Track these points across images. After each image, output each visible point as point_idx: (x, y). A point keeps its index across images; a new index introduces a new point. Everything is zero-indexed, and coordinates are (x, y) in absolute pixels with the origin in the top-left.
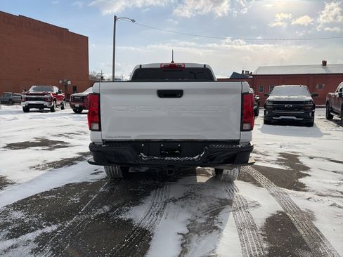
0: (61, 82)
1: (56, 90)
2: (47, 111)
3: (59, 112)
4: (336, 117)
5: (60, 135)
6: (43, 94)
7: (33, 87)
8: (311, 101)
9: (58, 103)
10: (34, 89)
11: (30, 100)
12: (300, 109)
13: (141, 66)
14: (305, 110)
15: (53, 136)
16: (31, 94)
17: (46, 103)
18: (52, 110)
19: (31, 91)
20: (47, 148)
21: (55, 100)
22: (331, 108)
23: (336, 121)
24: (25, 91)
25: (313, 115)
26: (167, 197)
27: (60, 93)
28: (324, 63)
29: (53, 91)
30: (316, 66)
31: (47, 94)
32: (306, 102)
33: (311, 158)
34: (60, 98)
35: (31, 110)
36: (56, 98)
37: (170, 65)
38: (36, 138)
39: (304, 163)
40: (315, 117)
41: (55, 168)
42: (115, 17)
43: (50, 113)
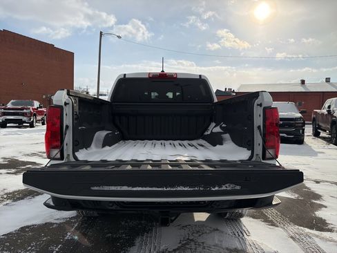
0: (44, 97)
1: (36, 104)
2: (26, 127)
3: (39, 128)
4: (323, 134)
5: (34, 154)
6: (22, 109)
7: (12, 101)
8: (301, 118)
9: (39, 118)
10: (13, 104)
11: (7, 115)
12: (291, 126)
13: (125, 75)
14: (295, 127)
15: (25, 155)
16: (9, 109)
17: (24, 119)
18: (32, 126)
19: (9, 105)
20: (13, 171)
21: (35, 115)
22: (318, 125)
23: (324, 138)
24: (3, 105)
25: (303, 133)
26: (157, 248)
27: (40, 107)
28: (303, 82)
29: (33, 105)
30: (295, 85)
31: (26, 109)
32: (296, 119)
33: (318, 182)
34: (41, 113)
35: (8, 125)
36: (37, 112)
37: (160, 74)
38: (5, 158)
39: (312, 189)
40: (305, 134)
41: (14, 201)
42: (101, 33)
43: (28, 129)
